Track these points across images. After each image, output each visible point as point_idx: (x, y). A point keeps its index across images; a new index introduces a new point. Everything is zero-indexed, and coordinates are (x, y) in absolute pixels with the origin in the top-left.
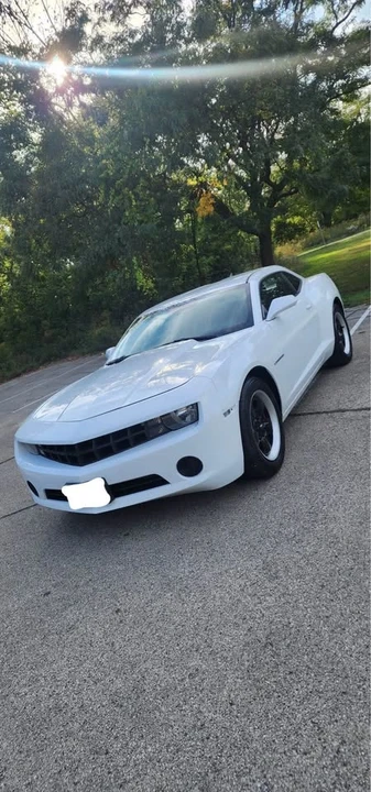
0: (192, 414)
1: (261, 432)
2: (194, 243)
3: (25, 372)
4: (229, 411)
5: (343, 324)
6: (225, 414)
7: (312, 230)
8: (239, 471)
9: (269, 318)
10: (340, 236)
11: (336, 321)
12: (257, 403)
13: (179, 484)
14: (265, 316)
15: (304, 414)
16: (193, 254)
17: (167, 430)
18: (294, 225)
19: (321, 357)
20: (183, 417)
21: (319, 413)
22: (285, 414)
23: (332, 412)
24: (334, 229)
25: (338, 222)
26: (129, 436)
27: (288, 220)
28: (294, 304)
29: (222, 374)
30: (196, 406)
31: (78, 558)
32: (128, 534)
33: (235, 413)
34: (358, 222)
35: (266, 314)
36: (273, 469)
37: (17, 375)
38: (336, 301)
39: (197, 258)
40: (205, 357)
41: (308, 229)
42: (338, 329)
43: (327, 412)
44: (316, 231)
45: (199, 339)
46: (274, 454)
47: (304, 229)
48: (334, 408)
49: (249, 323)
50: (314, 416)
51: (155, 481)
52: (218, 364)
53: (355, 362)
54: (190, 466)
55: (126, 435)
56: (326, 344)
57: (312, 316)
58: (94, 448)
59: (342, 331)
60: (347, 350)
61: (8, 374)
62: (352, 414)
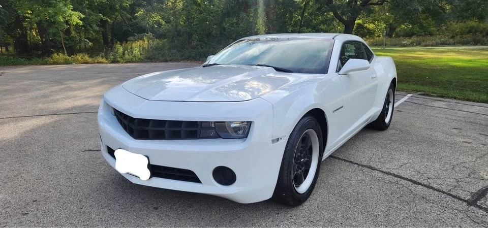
0: (243, 131)
1: (300, 165)
2: (302, 16)
3: (171, 61)
4: (278, 140)
5: (391, 100)
6: (273, 141)
7: (379, 36)
8: (268, 195)
9: (341, 72)
10: (395, 45)
11: (388, 96)
12: (306, 140)
13: (211, 187)
14: (338, 70)
15: (339, 159)
16: (299, 23)
17: (217, 136)
18: (369, 29)
19: (367, 120)
20: (236, 130)
21: (351, 162)
22: (326, 154)
23: (363, 166)
24: (394, 40)
25: (398, 36)
26: (183, 129)
27: (366, 25)
28: (366, 69)
29: (285, 103)
30: (250, 124)
31: (109, 212)
32: (157, 209)
33: (283, 144)
34: (411, 41)
35: (340, 69)
36: (299, 200)
37: (166, 61)
38: (394, 81)
39: (301, 27)
40: (275, 84)
41: (376, 35)
42: (387, 102)
43: (359, 165)
44: (382, 37)
45: (278, 70)
46: (303, 188)
47: (374, 34)
48: (365, 163)
49: (324, 70)
50: (347, 164)
51: (189, 176)
52: (285, 94)
53: (389, 131)
54: (224, 175)
55: (181, 126)
56: (376, 110)
57: (373, 84)
58: (166, 129)
59: (388, 105)
60: (387, 120)
61: (161, 59)
62: (380, 174)
